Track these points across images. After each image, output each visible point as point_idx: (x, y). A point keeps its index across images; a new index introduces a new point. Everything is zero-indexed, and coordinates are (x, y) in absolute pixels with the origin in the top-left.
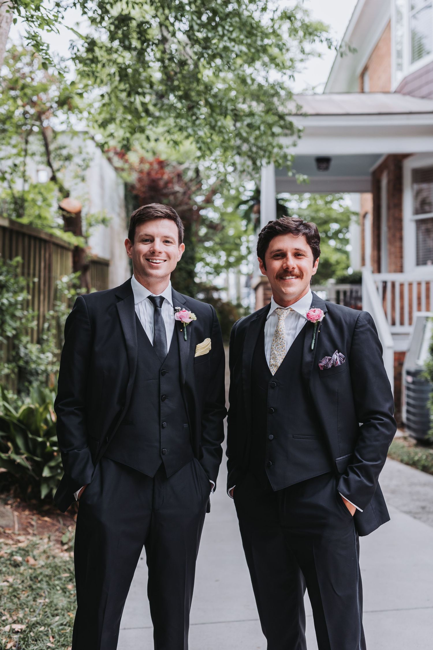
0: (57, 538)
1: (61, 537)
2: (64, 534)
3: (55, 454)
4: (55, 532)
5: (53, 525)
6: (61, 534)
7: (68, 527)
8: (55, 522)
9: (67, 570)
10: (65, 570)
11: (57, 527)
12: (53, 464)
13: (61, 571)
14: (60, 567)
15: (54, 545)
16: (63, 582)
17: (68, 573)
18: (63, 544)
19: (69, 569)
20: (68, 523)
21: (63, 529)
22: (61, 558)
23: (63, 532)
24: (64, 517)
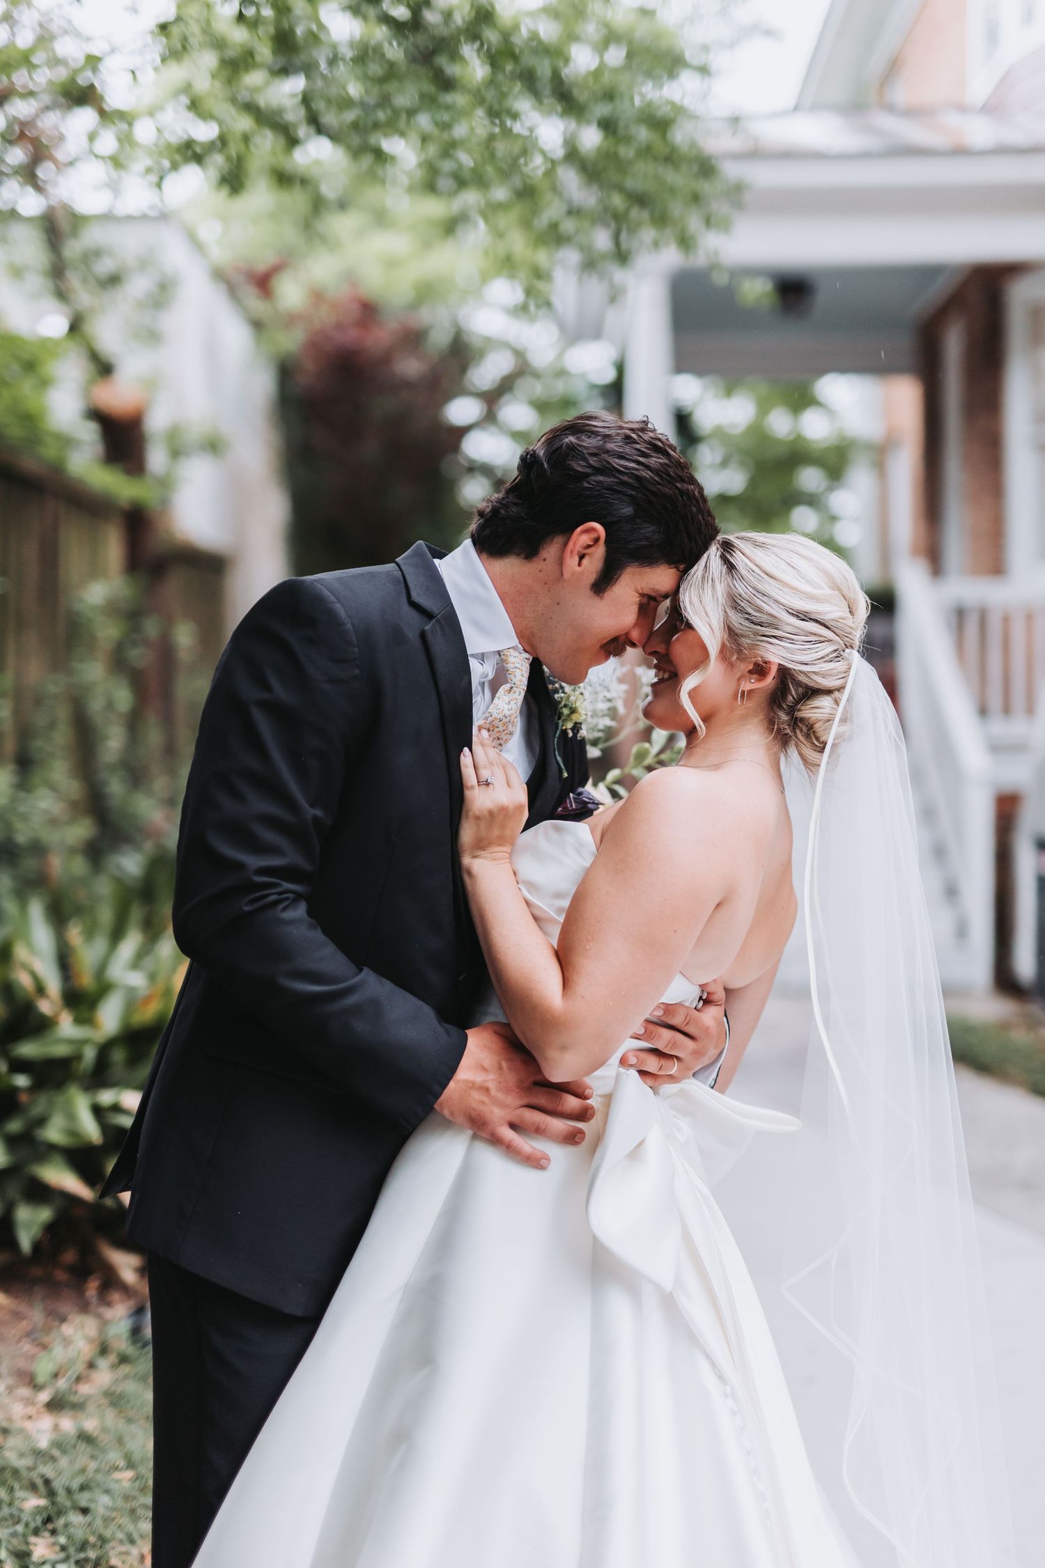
0: (22, 1364)
1: (33, 1357)
2: (45, 1347)
3: (24, 1098)
4: (19, 1341)
5: (17, 1316)
6: (36, 1350)
7: (63, 1320)
8: (23, 1308)
9: (39, 1482)
10: (33, 1487)
11: (24, 1325)
12: (15, 1126)
13: (16, 1486)
14: (16, 1472)
15: (10, 1389)
16: (20, 1528)
17: (40, 1496)
18: (37, 1388)
19: (47, 1482)
20: (64, 1308)
21: (47, 1330)
22: (27, 1437)
23: (45, 1339)
24: (52, 1288)
